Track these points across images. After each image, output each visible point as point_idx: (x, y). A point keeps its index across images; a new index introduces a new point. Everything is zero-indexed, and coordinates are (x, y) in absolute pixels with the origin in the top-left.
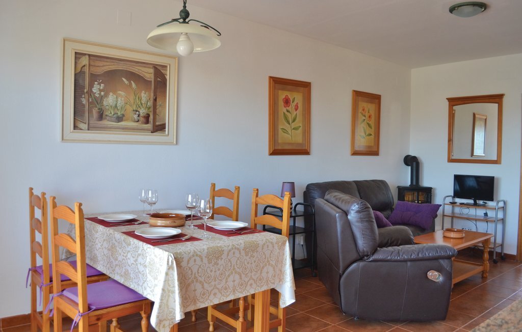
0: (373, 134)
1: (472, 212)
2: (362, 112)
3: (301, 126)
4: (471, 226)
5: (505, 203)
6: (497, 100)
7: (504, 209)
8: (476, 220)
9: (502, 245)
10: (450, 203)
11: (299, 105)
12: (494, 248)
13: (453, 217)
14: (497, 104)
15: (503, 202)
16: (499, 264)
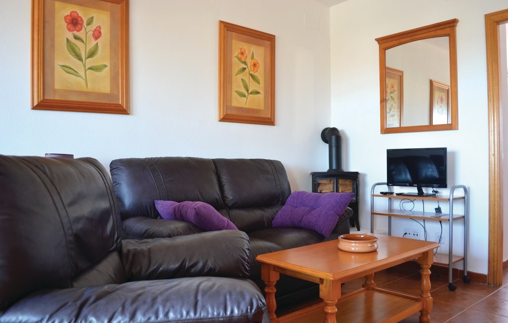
0: (262, 92)
1: (417, 207)
2: (240, 56)
3: (107, 63)
4: (416, 229)
5: (466, 190)
6: (447, 30)
7: (465, 200)
8: (425, 220)
9: (464, 259)
10: (381, 193)
11: (102, 31)
12: (448, 265)
13: (390, 215)
14: (448, 37)
15: (462, 190)
16: (459, 291)
